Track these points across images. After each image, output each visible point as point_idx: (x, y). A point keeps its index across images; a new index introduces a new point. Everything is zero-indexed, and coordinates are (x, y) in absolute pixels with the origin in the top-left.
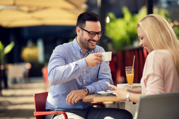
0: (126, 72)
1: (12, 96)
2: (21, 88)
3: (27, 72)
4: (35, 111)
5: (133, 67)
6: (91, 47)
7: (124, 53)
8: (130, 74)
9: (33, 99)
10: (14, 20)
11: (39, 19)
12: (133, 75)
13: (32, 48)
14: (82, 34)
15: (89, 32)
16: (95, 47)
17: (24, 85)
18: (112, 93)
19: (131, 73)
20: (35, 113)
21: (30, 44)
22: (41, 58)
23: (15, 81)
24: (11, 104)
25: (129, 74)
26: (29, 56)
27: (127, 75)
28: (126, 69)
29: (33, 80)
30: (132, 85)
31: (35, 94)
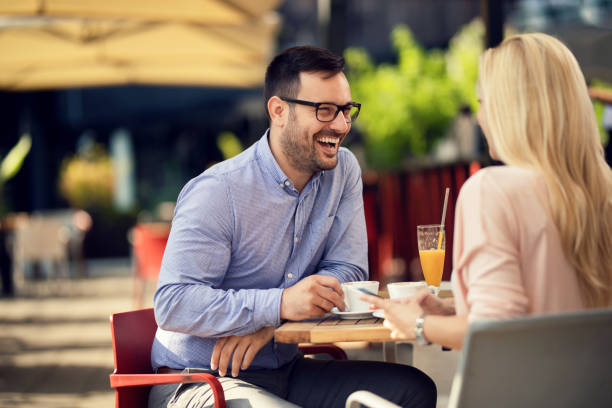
0: (420, 243)
1: (29, 321)
2: (56, 296)
3: (79, 240)
4: (115, 371)
5: (442, 226)
6: (325, 160)
7: (403, 178)
8: (432, 250)
9: (106, 333)
10: (30, 69)
11: (121, 63)
12: (443, 251)
13: (93, 160)
14: (294, 118)
15: (317, 106)
16: (334, 158)
17: (67, 286)
18: (371, 314)
19: (436, 248)
20: (116, 379)
21: (87, 146)
22: (124, 195)
23: (37, 272)
24: (25, 347)
25: (428, 248)
26: (86, 187)
27: (422, 252)
28: (419, 233)
29: (96, 267)
30: (437, 285)
31: (115, 316)
